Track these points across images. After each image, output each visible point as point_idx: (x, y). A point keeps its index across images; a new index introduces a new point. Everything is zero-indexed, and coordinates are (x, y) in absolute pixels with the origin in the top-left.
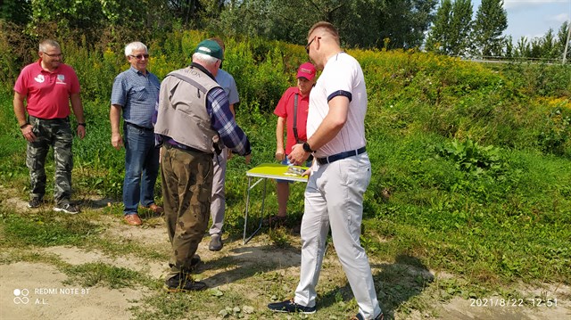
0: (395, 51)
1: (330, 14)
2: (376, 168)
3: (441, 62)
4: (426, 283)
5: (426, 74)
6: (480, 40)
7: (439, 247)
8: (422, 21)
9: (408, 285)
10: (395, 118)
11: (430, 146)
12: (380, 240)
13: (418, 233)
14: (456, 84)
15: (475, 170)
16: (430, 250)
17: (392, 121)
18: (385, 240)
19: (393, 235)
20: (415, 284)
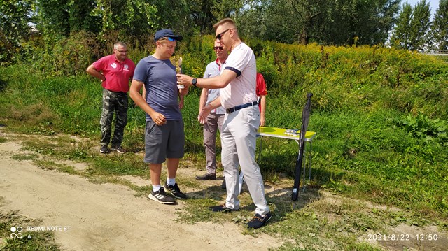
0: (363, 47)
1: (311, 20)
2: (345, 134)
3: (401, 55)
4: (380, 213)
5: (388, 64)
6: (437, 37)
7: (392, 190)
8: (387, 23)
9: (366, 214)
10: (361, 98)
11: (390, 119)
12: (347, 184)
13: (376, 181)
14: (413, 72)
15: (425, 137)
16: (385, 192)
17: (359, 100)
18: (350, 185)
19: (357, 181)
20: (372, 214)
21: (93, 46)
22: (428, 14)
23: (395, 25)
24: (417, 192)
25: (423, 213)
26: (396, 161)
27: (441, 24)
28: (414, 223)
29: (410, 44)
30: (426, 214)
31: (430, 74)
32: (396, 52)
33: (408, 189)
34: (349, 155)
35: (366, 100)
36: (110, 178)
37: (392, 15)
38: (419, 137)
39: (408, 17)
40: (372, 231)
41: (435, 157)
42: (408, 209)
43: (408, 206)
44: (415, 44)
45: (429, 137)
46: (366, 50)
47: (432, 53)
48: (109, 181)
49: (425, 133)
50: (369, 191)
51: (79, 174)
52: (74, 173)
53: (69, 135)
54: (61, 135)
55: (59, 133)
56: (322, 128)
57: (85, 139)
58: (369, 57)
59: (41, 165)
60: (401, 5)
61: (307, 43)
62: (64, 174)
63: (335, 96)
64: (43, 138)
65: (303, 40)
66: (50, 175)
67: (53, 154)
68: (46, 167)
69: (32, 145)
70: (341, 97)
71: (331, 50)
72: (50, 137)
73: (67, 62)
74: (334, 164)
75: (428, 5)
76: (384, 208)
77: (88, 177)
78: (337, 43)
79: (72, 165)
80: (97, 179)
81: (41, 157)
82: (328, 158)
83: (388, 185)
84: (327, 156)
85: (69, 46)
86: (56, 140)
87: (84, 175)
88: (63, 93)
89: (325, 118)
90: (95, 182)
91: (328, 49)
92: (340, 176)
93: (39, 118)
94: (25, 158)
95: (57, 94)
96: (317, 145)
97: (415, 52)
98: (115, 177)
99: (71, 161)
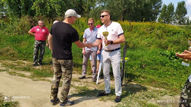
1: (125, 11)
2: (141, 58)
3: (163, 26)
4: (156, 91)
5: (157, 29)
6: (177, 18)
7: (161, 82)
8: (157, 12)
9: (151, 91)
10: (147, 44)
11: (159, 52)
12: (142, 79)
13: (154, 78)
14: (168, 33)
15: (174, 59)
16: (158, 82)
17: (146, 44)
18: (143, 79)
19: (146, 78)
20: (153, 91)
21: (31, 22)
22: (173, 9)
23: (160, 13)
24: (171, 82)
25: (174, 90)
26: (162, 69)
27: (178, 13)
28: (170, 95)
29: (166, 21)
30: (175, 91)
31: (175, 33)
32: (161, 24)
33: (167, 81)
34: (143, 67)
35: (149, 45)
36: (41, 79)
37: (158, 9)
38: (171, 60)
39: (165, 10)
40: (153, 98)
41: (178, 68)
42: (168, 89)
43: (168, 88)
44: (168, 21)
45: (175, 60)
46: (148, 23)
47: (175, 25)
48: (41, 80)
49: (174, 58)
50: (151, 82)
51: (27, 77)
52: (25, 77)
53: (22, 61)
54: (18, 61)
55: (17, 60)
56: (131, 56)
57: (29, 62)
58: (150, 27)
59: (10, 73)
60: (162, 5)
61: (123, 21)
62: (21, 77)
63: (136, 43)
64: (10, 62)
65: (122, 20)
66: (15, 78)
67: (15, 69)
68: (13, 74)
69: (6, 65)
70: (138, 43)
71: (134, 23)
72: (13, 62)
73: (20, 29)
74: (136, 71)
75: (173, 5)
76: (158, 89)
77: (31, 78)
78: (136, 21)
79: (24, 73)
80: (36, 79)
81: (10, 70)
82: (134, 69)
83: (159, 79)
84: (133, 68)
85: (21, 22)
86: (16, 63)
87: (29, 77)
88: (18, 42)
89: (132, 52)
90: (35, 80)
91: (132, 23)
92: (139, 76)
93: (8, 53)
94: (3, 71)
95: (16, 43)
96: (129, 63)
97: (169, 24)
98: (43, 78)
99: (23, 72)
